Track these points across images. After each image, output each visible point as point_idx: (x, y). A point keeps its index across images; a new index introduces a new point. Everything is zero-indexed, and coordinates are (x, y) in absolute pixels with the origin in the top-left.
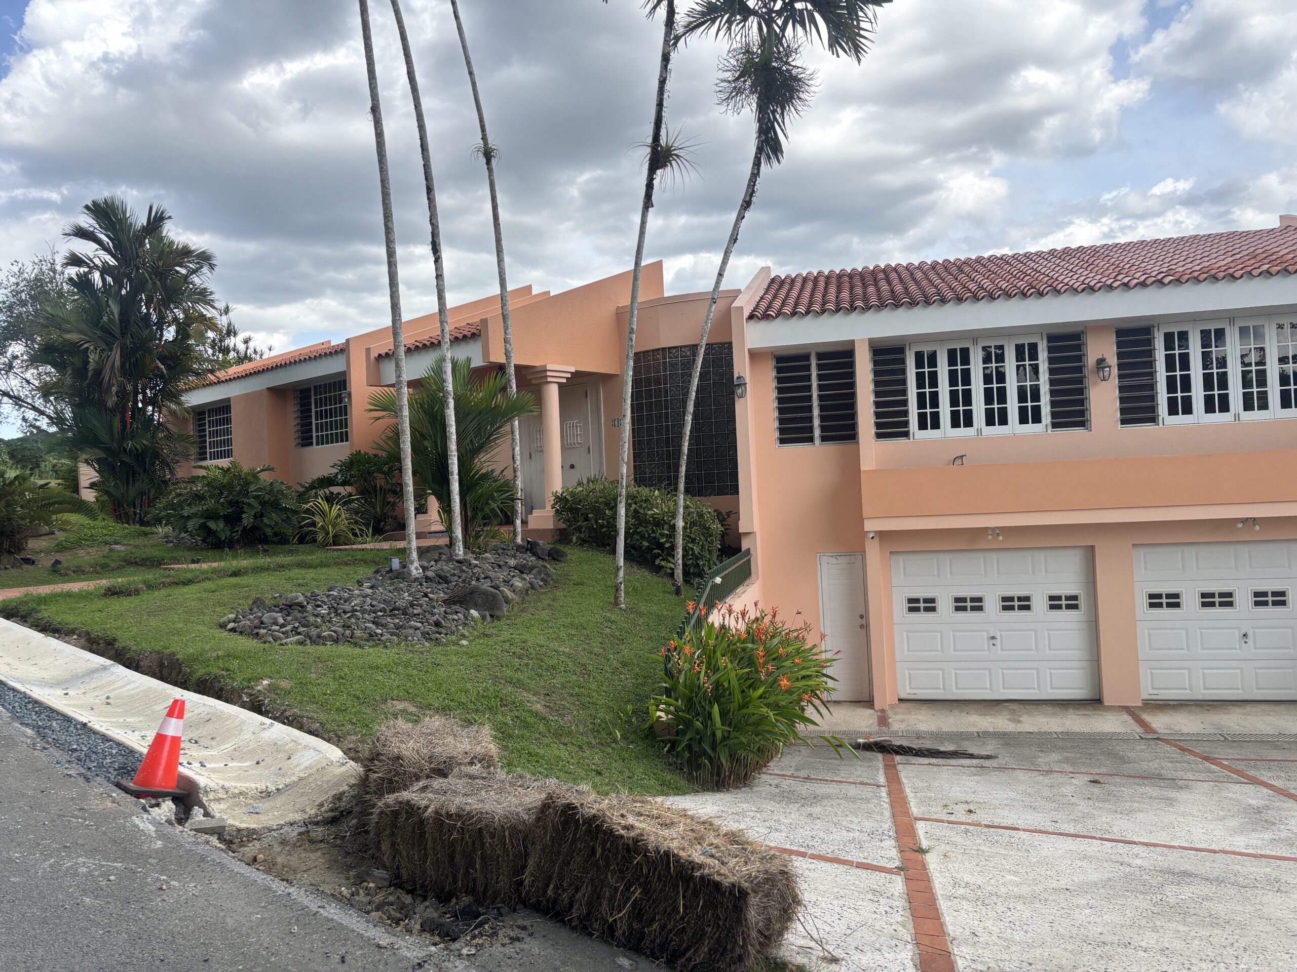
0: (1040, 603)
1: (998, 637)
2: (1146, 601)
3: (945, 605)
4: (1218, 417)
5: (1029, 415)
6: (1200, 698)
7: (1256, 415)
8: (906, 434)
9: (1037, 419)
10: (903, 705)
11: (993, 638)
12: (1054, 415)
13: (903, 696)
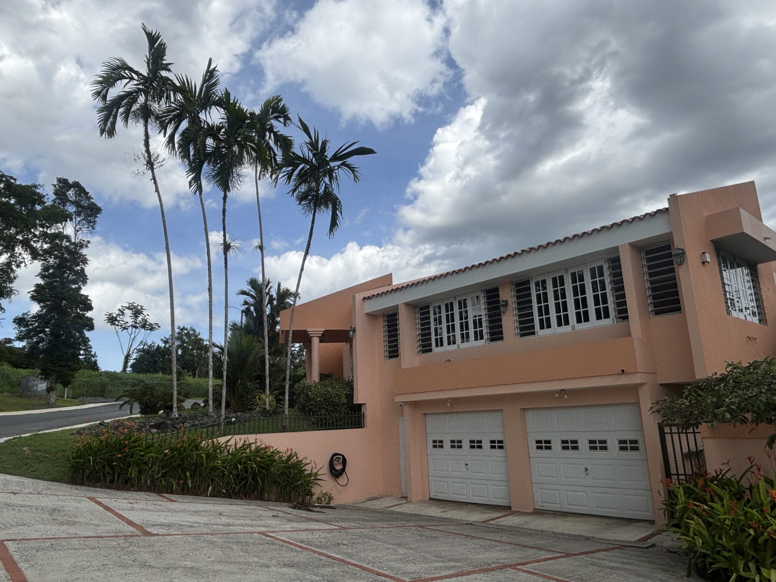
0: (486, 445)
1: (469, 465)
2: (535, 445)
3: (447, 444)
4: (564, 329)
5: (479, 336)
6: (566, 510)
7: (584, 326)
8: (430, 350)
9: (482, 338)
10: (432, 501)
11: (467, 465)
12: (491, 334)
13: (432, 497)
